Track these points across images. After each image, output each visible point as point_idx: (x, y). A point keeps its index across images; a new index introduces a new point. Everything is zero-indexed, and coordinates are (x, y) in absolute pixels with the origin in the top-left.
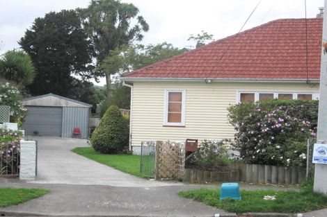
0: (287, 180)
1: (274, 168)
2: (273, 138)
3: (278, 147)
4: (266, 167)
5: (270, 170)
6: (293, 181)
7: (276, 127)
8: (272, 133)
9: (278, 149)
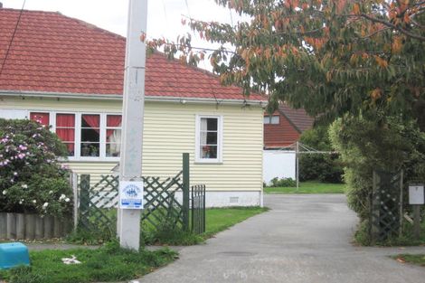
0: (38, 232)
1: (20, 216)
2: (16, 173)
3: (25, 186)
4: (9, 216)
5: (15, 220)
6: (46, 235)
7: (19, 158)
8: (13, 167)
9: (24, 189)
